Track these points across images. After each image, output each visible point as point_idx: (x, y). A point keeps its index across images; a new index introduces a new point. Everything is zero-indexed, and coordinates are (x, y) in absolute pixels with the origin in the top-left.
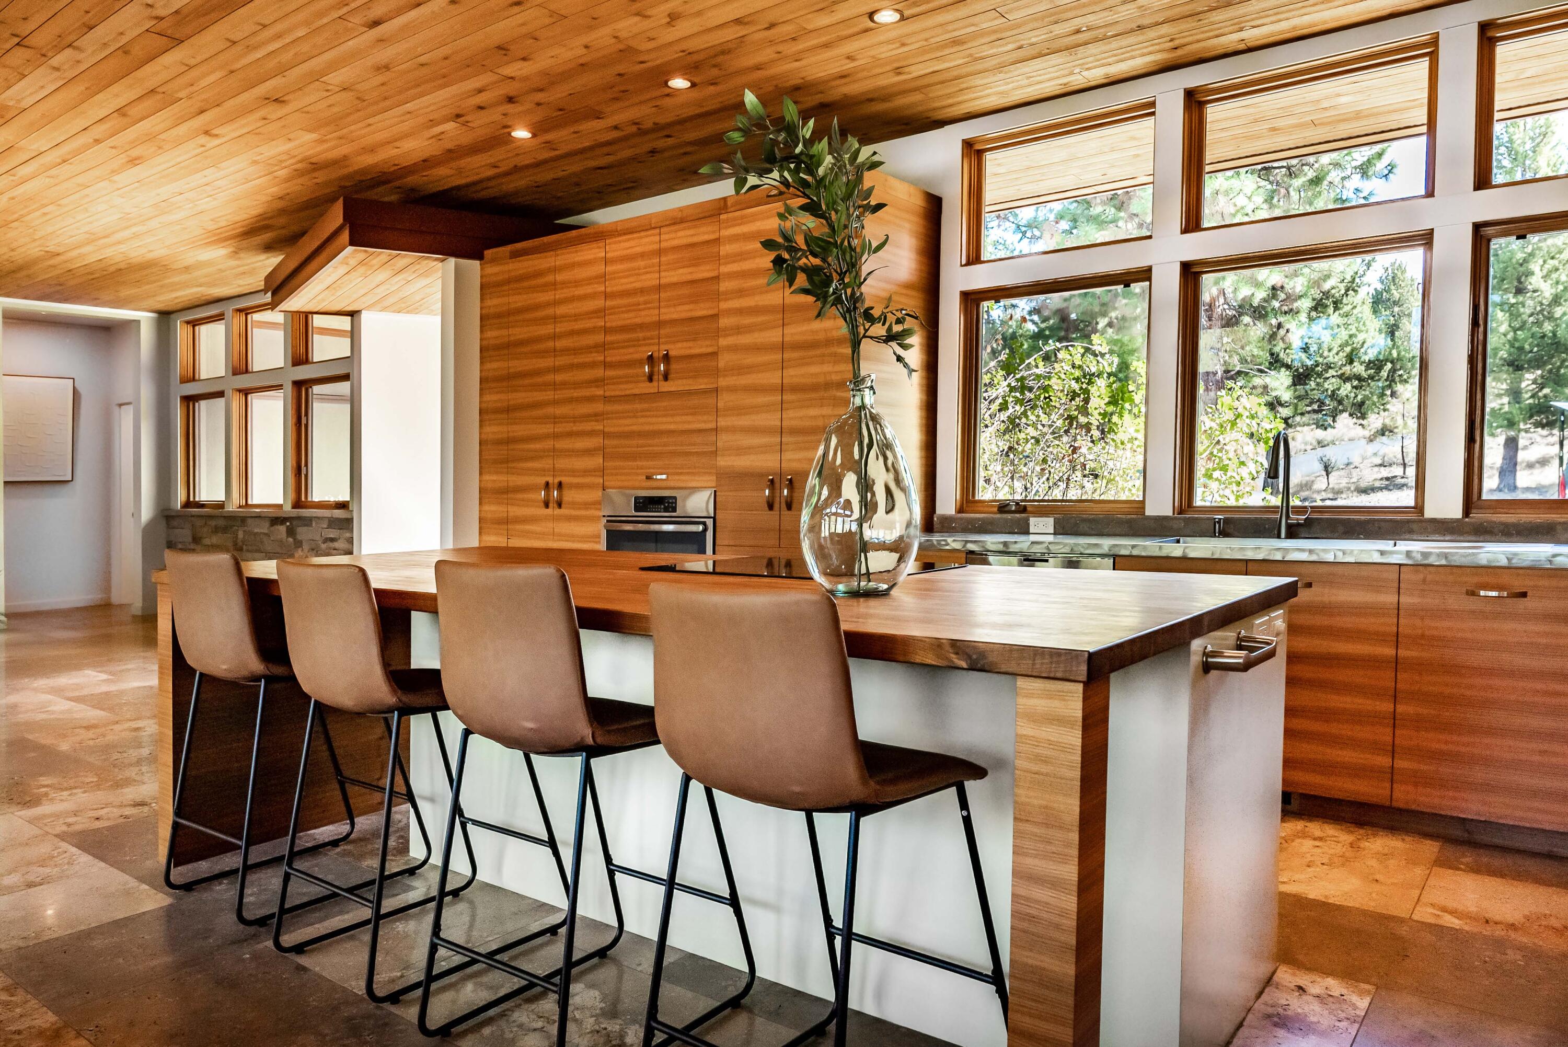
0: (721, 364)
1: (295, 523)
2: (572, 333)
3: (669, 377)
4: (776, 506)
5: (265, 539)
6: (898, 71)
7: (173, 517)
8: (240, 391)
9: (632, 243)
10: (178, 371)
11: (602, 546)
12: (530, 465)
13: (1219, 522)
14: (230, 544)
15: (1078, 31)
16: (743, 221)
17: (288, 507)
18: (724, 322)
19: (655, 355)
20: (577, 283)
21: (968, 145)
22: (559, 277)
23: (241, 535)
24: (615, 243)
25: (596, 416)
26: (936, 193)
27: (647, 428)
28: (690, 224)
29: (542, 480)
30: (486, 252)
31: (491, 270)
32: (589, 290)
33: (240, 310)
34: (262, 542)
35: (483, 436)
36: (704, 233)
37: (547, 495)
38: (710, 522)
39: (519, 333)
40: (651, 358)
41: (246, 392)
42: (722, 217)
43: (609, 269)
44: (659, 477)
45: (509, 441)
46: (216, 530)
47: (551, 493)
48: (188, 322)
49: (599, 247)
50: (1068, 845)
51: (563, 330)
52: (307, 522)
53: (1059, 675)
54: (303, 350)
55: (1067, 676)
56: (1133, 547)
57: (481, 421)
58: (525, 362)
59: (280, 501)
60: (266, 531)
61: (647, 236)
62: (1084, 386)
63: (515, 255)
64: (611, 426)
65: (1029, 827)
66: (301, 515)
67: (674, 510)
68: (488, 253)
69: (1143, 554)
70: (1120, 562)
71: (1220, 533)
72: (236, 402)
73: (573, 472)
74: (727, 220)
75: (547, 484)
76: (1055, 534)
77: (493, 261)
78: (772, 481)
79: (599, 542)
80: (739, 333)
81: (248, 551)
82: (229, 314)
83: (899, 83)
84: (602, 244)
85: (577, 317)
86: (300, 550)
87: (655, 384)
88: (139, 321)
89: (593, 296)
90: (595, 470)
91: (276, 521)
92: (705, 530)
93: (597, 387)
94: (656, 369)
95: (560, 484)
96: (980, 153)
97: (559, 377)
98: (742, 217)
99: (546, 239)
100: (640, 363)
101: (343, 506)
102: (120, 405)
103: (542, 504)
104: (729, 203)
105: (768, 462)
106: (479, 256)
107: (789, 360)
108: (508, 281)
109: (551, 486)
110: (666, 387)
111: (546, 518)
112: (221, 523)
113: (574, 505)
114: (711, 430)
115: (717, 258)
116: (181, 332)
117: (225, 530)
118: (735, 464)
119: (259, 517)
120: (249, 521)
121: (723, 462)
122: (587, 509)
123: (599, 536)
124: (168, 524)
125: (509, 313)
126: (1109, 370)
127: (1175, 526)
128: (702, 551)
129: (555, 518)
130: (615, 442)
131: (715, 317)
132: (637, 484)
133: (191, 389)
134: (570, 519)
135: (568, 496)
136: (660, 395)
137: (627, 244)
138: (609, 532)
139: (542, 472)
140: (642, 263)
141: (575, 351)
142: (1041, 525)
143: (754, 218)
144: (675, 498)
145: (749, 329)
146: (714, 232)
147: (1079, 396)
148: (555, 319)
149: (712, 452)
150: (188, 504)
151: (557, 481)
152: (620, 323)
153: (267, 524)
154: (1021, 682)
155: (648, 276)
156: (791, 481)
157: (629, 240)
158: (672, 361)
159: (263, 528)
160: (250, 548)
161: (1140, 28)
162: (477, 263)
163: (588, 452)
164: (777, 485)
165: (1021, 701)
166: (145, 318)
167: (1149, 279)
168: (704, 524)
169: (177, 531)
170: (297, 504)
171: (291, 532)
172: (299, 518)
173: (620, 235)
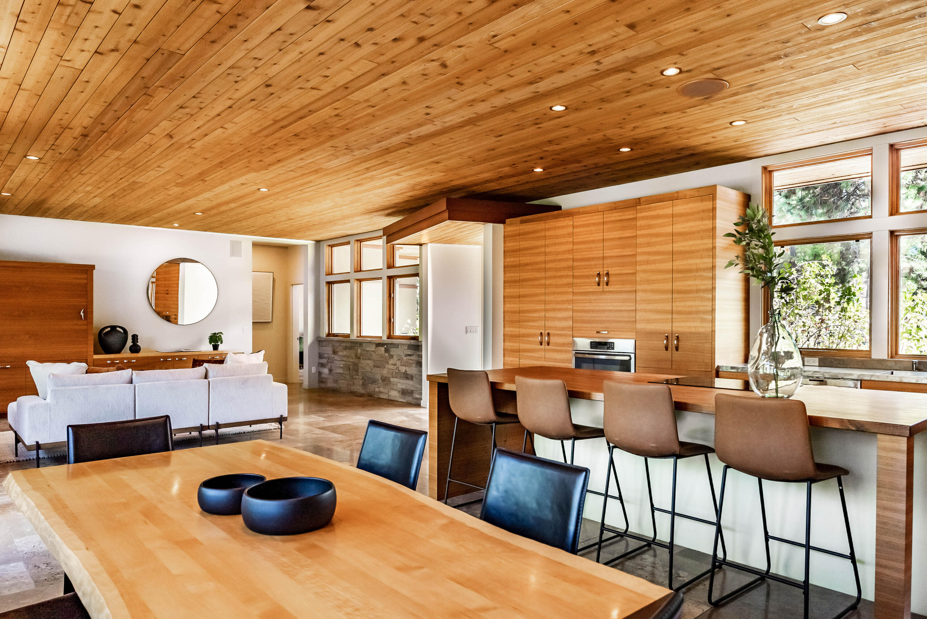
0: (638, 279)
1: (389, 346)
2: (555, 261)
3: (609, 284)
4: (670, 349)
5: (373, 353)
6: (736, 141)
7: (323, 341)
8: (357, 280)
9: (588, 218)
10: (324, 269)
11: (573, 365)
12: (531, 324)
13: (915, 364)
14: (353, 355)
15: (835, 123)
16: (650, 209)
17: (385, 338)
18: (639, 258)
19: (601, 273)
20: (557, 237)
21: (765, 168)
22: (548, 234)
23: (359, 351)
24: (579, 218)
25: (568, 302)
26: (748, 192)
27: (597, 308)
28: (620, 210)
29: (539, 332)
30: (507, 220)
31: (509, 229)
32: (564, 240)
33: (358, 240)
34: (371, 355)
35: (505, 309)
36: (628, 215)
37: (542, 339)
38: (633, 356)
39: (525, 260)
40: (599, 275)
41: (360, 281)
42: (638, 207)
43: (575, 230)
44: (603, 332)
45: (520, 312)
46: (346, 348)
47: (544, 338)
48: (329, 246)
49: (570, 220)
50: (902, 496)
51: (549, 259)
52: (396, 346)
53: (897, 434)
54: (392, 261)
55: (901, 434)
56: (872, 376)
57: (504, 302)
58: (528, 274)
59: (380, 334)
60: (373, 350)
61: (596, 215)
62: (827, 287)
63: (522, 222)
64: (577, 307)
65: (884, 490)
66: (393, 342)
67: (613, 348)
68: (508, 221)
69: (877, 380)
70: (864, 384)
71: (916, 369)
72: (356, 285)
73: (555, 328)
74: (641, 209)
75: (541, 334)
76: (819, 366)
77: (511, 225)
78: (667, 336)
79: (571, 363)
80: (648, 264)
81: (363, 359)
82: (352, 242)
83: (735, 145)
84: (571, 218)
85: (558, 253)
86: (392, 360)
87: (601, 287)
88: (307, 246)
89: (567, 243)
90: (568, 328)
91: (379, 345)
92: (630, 359)
93: (569, 287)
94: (602, 280)
95: (548, 334)
96: (771, 172)
97: (548, 282)
98: (649, 208)
99: (540, 215)
100: (593, 276)
101: (415, 338)
102: (293, 285)
103: (539, 343)
104: (642, 201)
105: (666, 327)
106: (504, 222)
107: (676, 278)
108: (519, 235)
109: (543, 335)
110: (607, 288)
111: (541, 350)
112: (349, 345)
113: (556, 344)
114: (633, 310)
115: (635, 227)
116: (326, 250)
117: (350, 348)
118: (647, 327)
119: (370, 342)
120: (364, 345)
121: (639, 326)
122: (564, 346)
123: (571, 360)
124: (319, 344)
125: (520, 250)
126: (832, 273)
127: (889, 365)
128: (629, 370)
129: (545, 350)
130: (579, 314)
131: (635, 255)
132: (592, 335)
133: (331, 278)
134: (554, 351)
135: (553, 340)
136: (603, 292)
137: (585, 219)
138: (576, 358)
139: (538, 328)
140: (593, 228)
141: (557, 270)
142: (811, 361)
143: (655, 209)
144: (613, 343)
145: (654, 262)
146: (633, 214)
147: (824, 292)
148: (545, 254)
149: (632, 321)
150: (329, 335)
151: (546, 332)
152: (581, 257)
153: (374, 346)
154: (879, 436)
155: (597, 235)
156: (678, 337)
157: (586, 217)
158: (610, 276)
159: (373, 348)
160: (364, 358)
161: (868, 120)
162: (502, 225)
163: (565, 319)
164: (670, 339)
165: (879, 443)
166: (310, 244)
167: (871, 238)
168: (630, 356)
169: (324, 348)
170: (389, 337)
171: (387, 351)
172: (392, 344)
173: (580, 214)
